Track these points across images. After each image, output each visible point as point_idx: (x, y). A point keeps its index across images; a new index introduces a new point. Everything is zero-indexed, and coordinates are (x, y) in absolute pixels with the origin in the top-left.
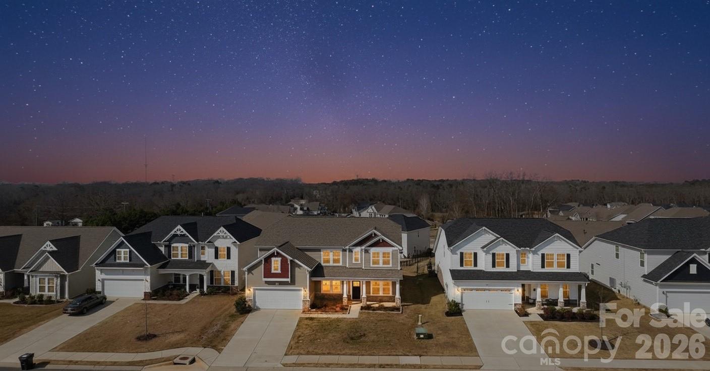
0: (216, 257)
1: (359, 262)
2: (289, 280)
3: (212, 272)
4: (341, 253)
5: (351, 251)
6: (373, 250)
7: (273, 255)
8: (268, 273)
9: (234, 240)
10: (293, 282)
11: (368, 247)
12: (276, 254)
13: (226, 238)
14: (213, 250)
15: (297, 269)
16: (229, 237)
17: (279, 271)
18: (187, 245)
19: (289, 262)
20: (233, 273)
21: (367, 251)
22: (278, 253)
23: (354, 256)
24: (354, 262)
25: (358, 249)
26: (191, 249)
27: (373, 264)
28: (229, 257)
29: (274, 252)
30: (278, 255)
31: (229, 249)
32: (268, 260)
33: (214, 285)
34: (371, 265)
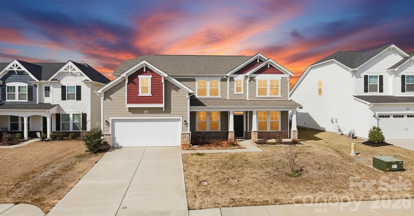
0: (64, 98)
1: (242, 92)
2: (162, 106)
3: (58, 116)
4: (219, 82)
5: (232, 79)
6: (259, 77)
7: (140, 72)
8: (133, 97)
9: (86, 78)
10: (168, 109)
11: (254, 73)
12: (145, 71)
13: (75, 75)
14: (60, 90)
15: (173, 92)
16: (79, 74)
17: (149, 94)
18: (26, 85)
19: (163, 81)
20: (84, 116)
21: (252, 79)
22: (147, 69)
23: (235, 86)
24: (235, 93)
25: (241, 77)
26: (31, 90)
27: (259, 95)
28: (79, 98)
29: (143, 68)
30: (148, 71)
31: (79, 88)
32: (133, 79)
33: (61, 131)
34: (257, 96)
